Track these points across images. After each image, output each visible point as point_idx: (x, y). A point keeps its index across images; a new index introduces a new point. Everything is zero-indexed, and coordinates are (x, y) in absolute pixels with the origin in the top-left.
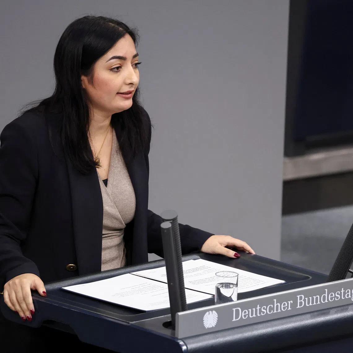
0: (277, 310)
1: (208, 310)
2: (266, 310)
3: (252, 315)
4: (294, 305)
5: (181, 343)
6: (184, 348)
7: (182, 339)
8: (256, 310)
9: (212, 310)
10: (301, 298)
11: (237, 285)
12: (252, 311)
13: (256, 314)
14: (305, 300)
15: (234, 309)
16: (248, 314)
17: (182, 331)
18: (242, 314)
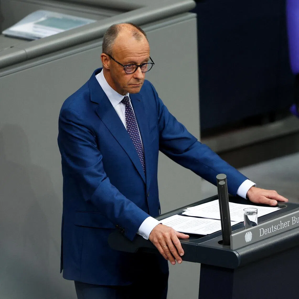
0: (282, 227)
1: (247, 232)
2: (276, 228)
3: (269, 232)
4: (290, 223)
5: (235, 252)
6: (237, 255)
7: (235, 250)
8: (271, 229)
9: (249, 231)
10: (294, 219)
11: (257, 213)
12: (269, 229)
13: (272, 231)
14: (296, 220)
15: (260, 229)
16: (268, 232)
17: (234, 245)
18: (264, 232)
